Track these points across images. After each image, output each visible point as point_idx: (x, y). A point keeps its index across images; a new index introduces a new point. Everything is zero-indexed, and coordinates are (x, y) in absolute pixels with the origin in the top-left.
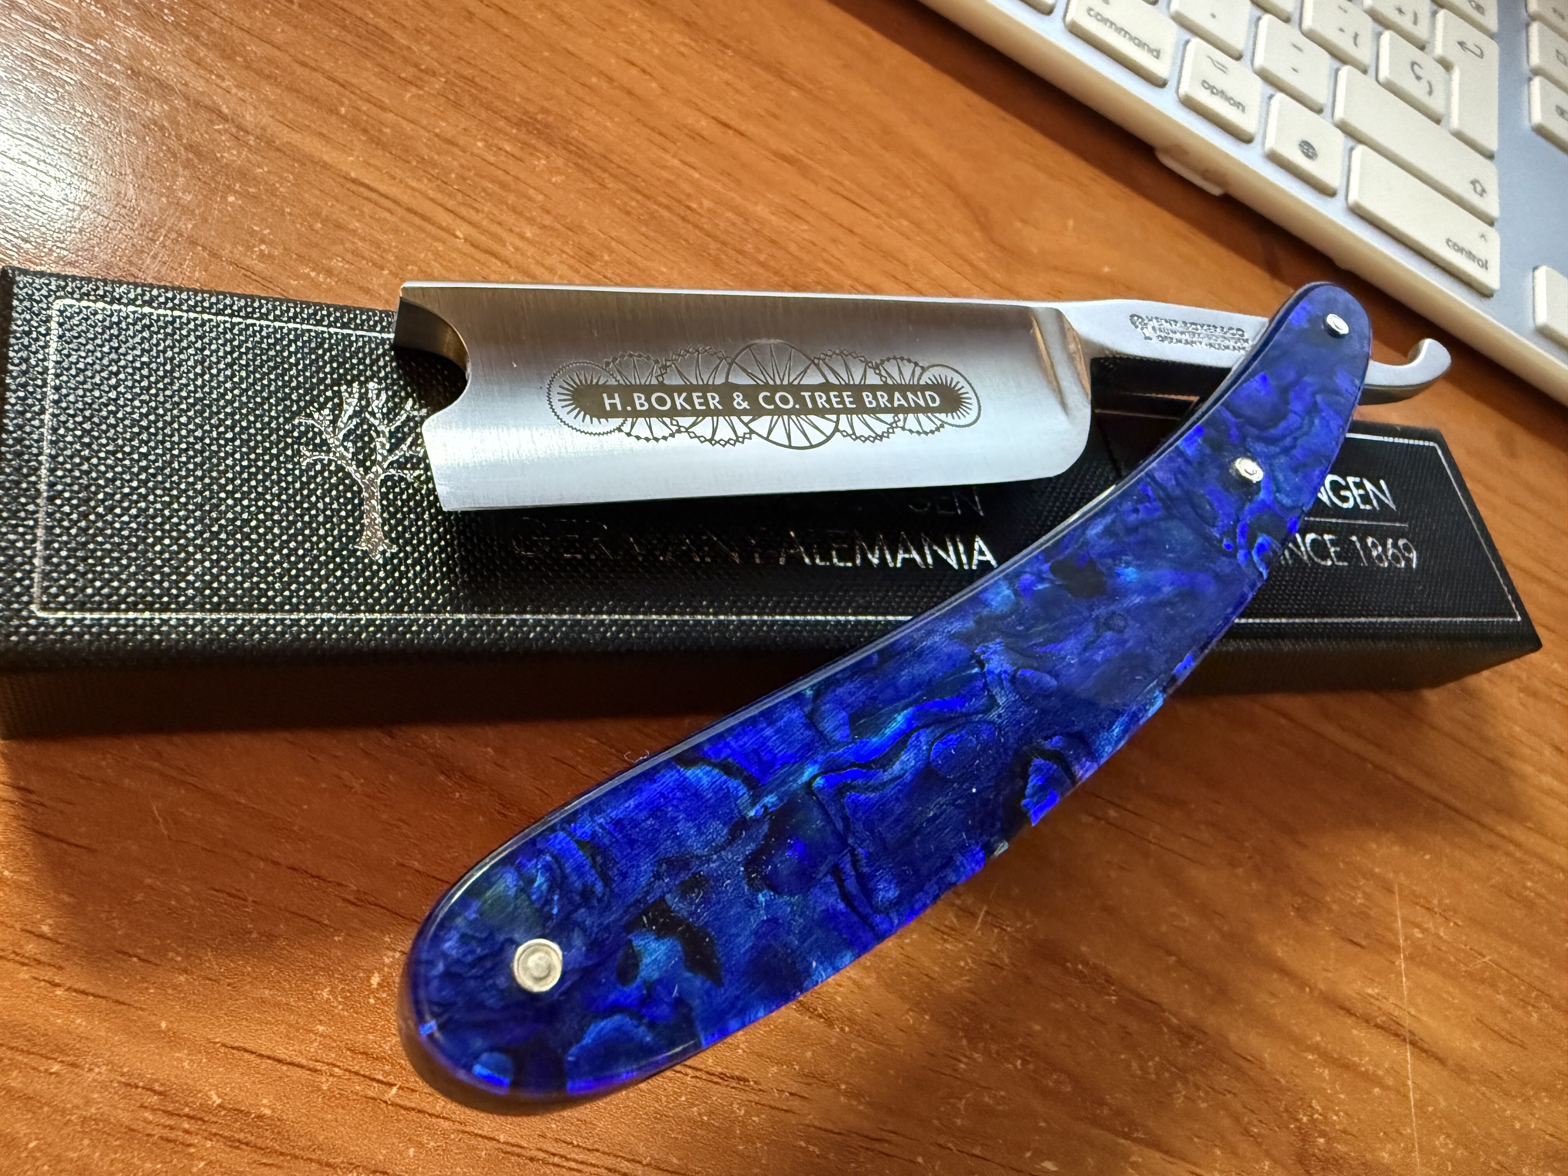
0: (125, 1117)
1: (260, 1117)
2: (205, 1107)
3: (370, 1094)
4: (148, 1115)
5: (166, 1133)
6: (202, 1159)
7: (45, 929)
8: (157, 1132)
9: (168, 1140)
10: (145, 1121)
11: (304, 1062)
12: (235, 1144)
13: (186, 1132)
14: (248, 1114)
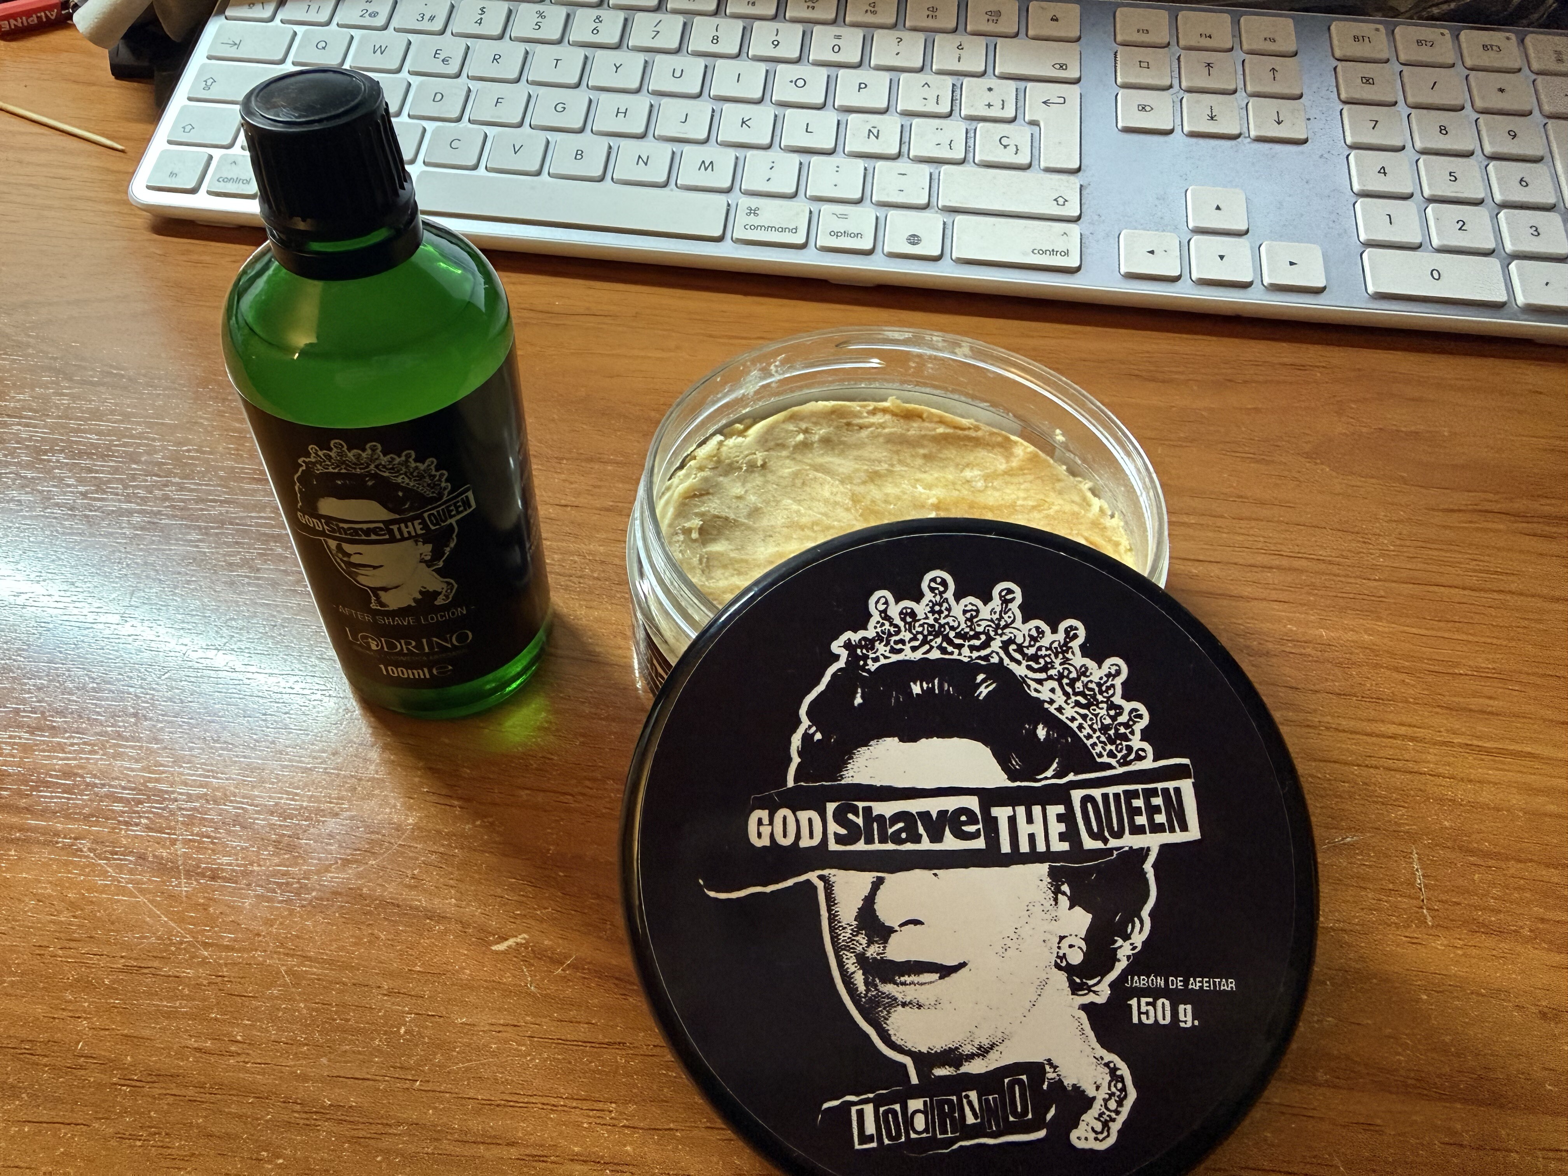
0: (286, 1118)
1: (350, 1107)
2: (323, 1107)
3: (405, 1086)
4: (296, 1115)
6: (324, 1131)
7: (239, 1038)
8: (302, 1122)
9: (307, 1125)
10: (295, 1117)
11: (369, 1077)
12: (340, 1122)
13: (316, 1120)
14: (344, 1107)
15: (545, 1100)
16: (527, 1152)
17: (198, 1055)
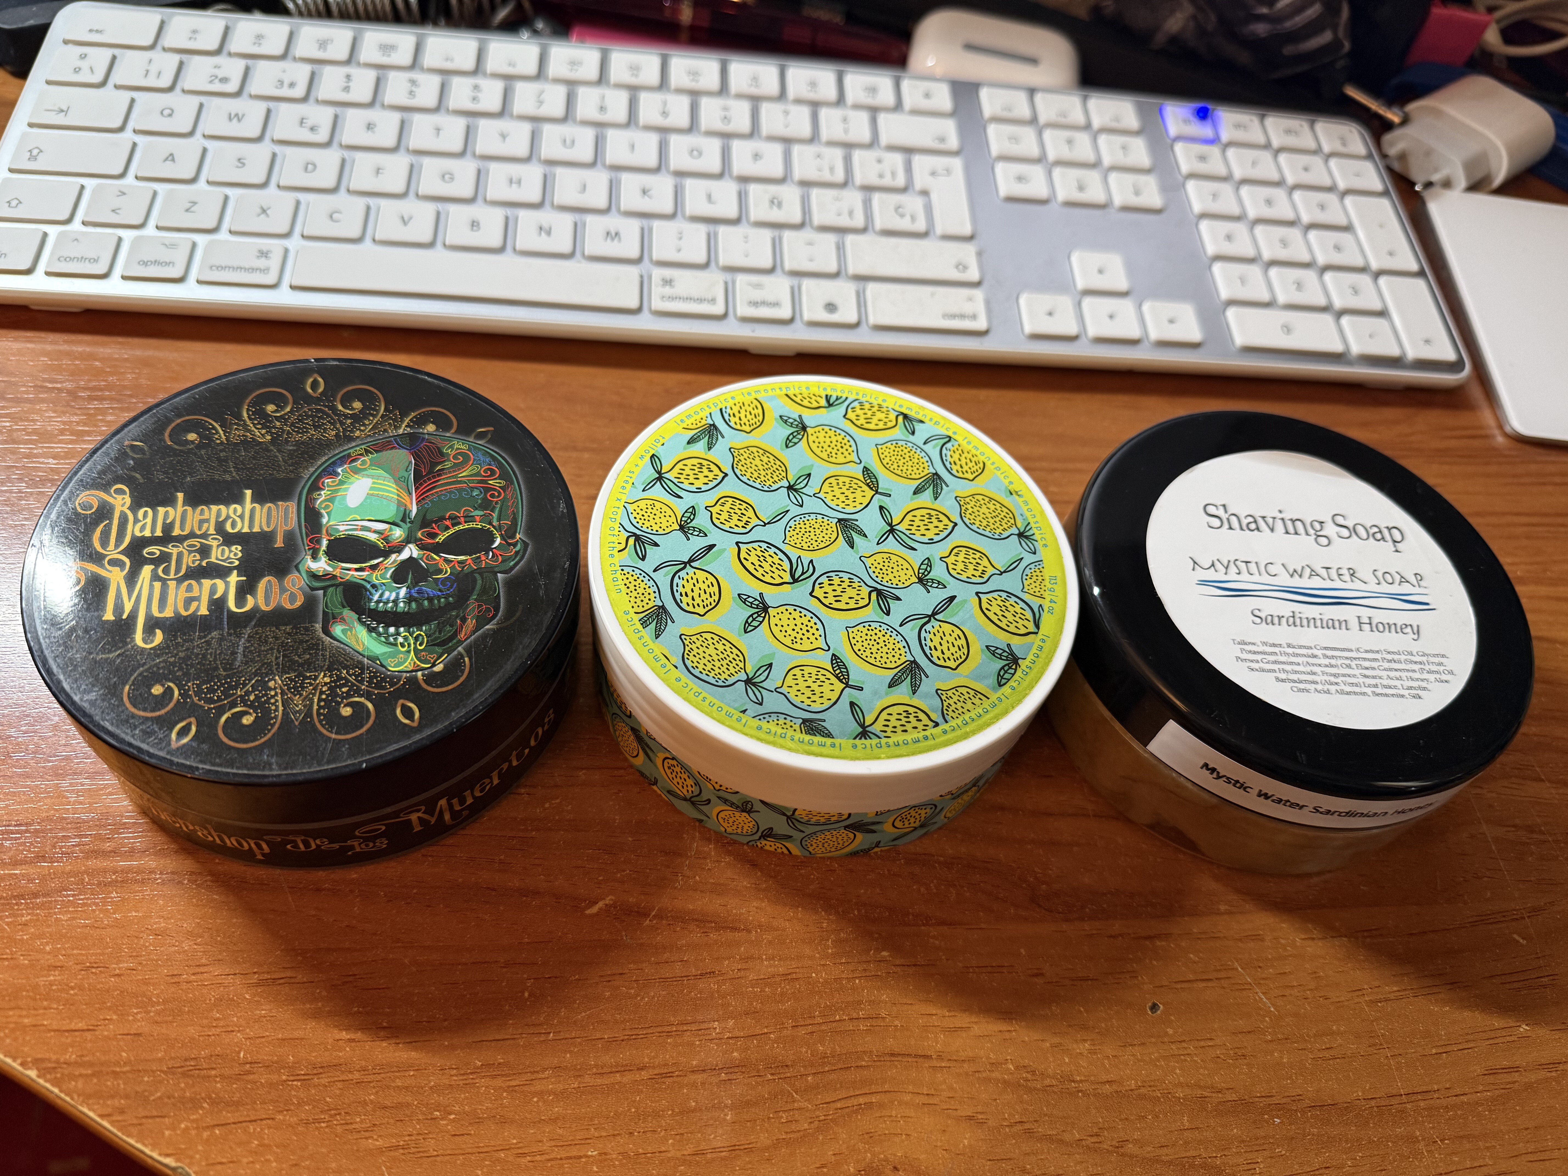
1: (499, 1064)
3: (542, 1039)
5: (464, 1082)
15: (659, 1029)
16: (656, 1072)
17: (353, 1044)
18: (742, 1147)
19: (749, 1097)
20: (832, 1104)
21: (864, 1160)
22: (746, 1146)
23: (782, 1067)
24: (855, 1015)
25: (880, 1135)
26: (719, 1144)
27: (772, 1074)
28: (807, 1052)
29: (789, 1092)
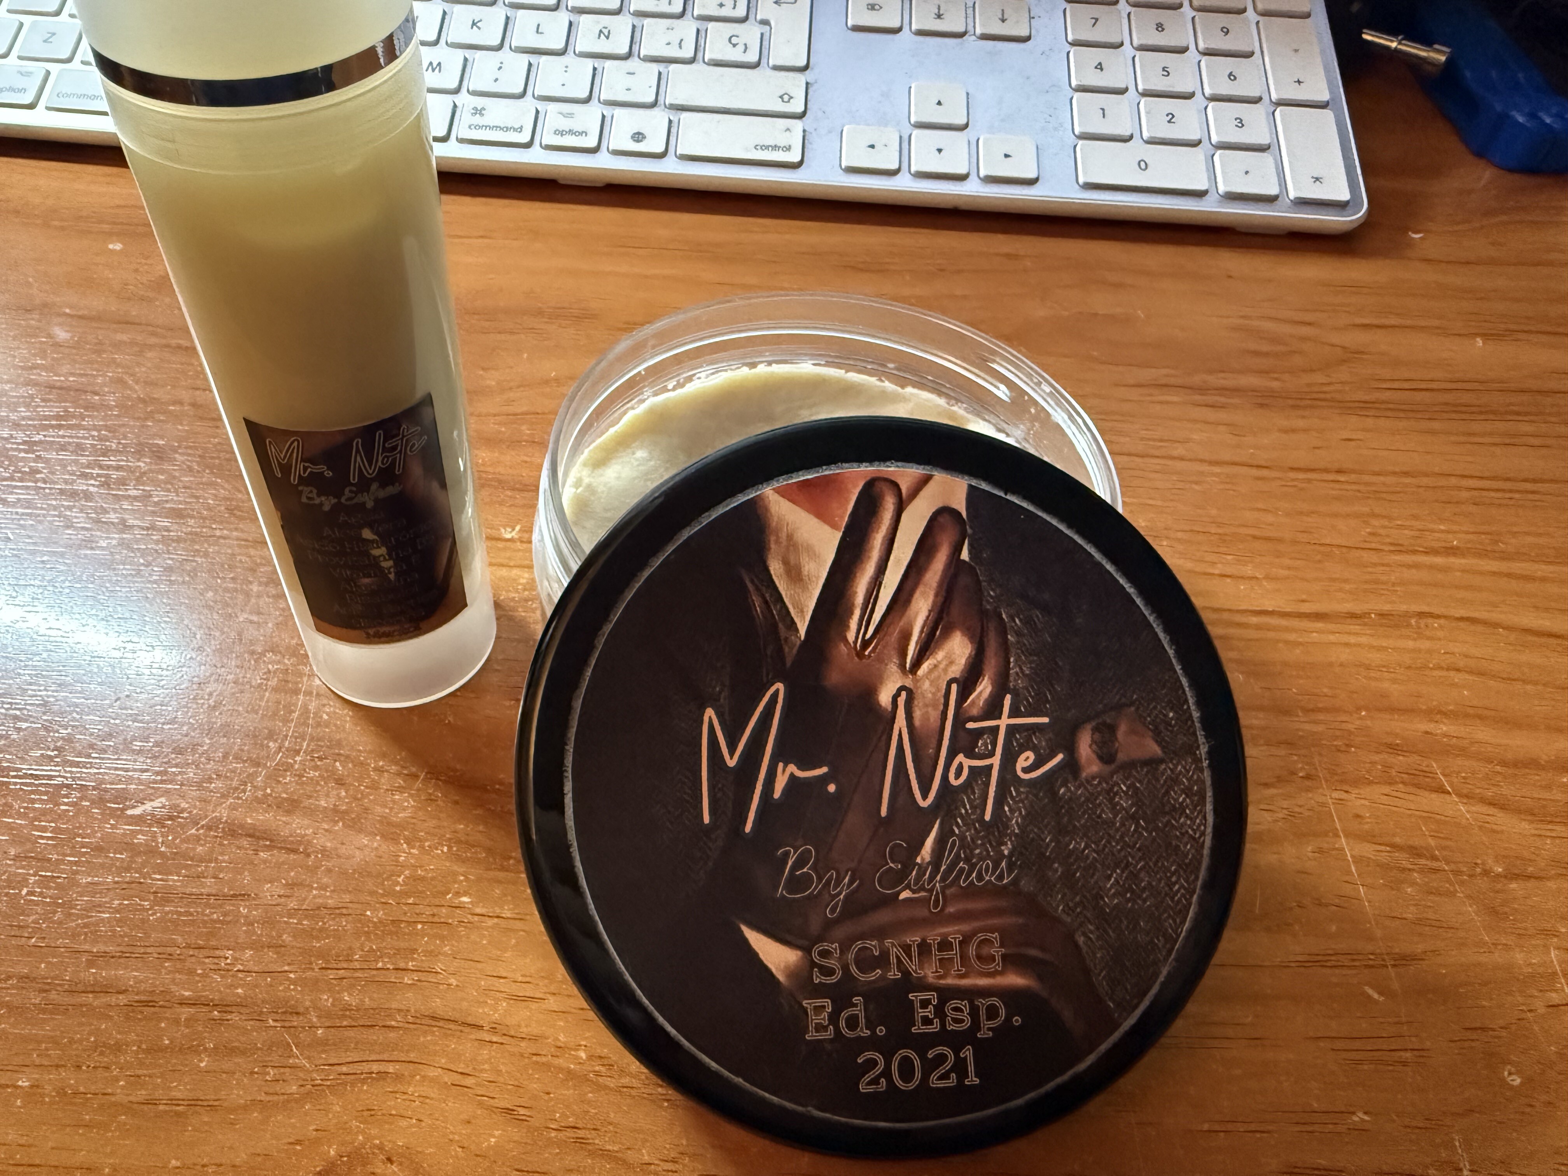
15: (161, 950)
16: (137, 998)
18: (205, 1103)
19: (236, 1044)
20: (335, 1067)
21: (352, 1143)
22: (211, 1103)
23: (291, 1013)
24: (402, 965)
25: (383, 1115)
26: (179, 1095)
27: (275, 1021)
28: (327, 1000)
29: (288, 1044)
